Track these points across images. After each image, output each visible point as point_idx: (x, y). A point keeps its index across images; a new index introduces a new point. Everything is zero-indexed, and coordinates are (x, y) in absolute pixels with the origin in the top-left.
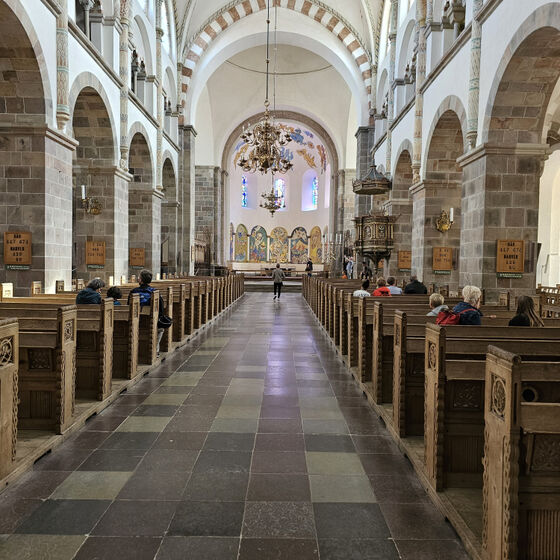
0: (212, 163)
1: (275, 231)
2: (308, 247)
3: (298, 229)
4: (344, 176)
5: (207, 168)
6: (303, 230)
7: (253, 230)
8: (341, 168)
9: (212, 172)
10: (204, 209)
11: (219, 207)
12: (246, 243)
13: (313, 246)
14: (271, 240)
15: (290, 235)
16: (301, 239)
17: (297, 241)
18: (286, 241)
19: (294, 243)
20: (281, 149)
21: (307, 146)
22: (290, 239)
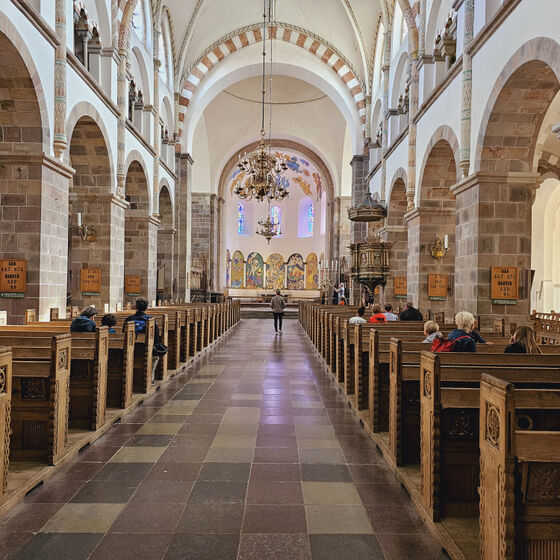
0: (208, 191)
1: (272, 257)
2: (305, 273)
3: (294, 255)
4: (339, 204)
5: (204, 195)
6: (300, 256)
7: (250, 256)
8: (336, 195)
9: (208, 199)
10: (200, 236)
11: (215, 234)
12: (242, 270)
13: (309, 272)
14: (268, 266)
15: (286, 261)
16: (297, 266)
17: (293, 267)
18: (282, 267)
19: (290, 269)
20: (278, 177)
21: (303, 174)
22: (286, 266)
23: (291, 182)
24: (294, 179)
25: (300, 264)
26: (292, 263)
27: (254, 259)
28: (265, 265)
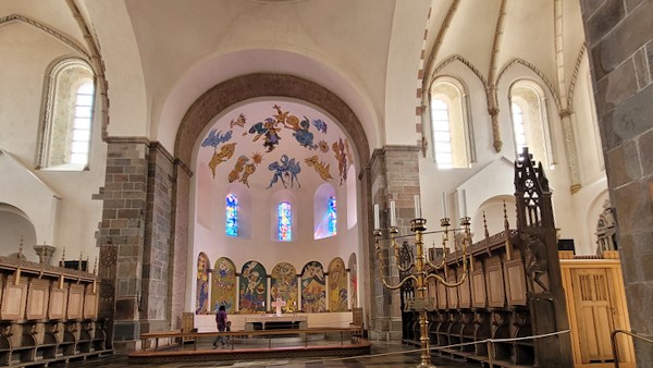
1: (279, 267)
2: (327, 288)
3: (310, 264)
6: (318, 264)
7: (245, 266)
9: (142, 149)
12: (233, 285)
13: (333, 286)
14: (273, 281)
15: (299, 272)
16: (316, 278)
17: (309, 280)
18: (294, 282)
19: (305, 284)
20: (284, 159)
21: (318, 149)
22: (299, 279)
23: (303, 165)
24: (307, 161)
25: (320, 275)
26: (307, 275)
27: (251, 271)
28: (269, 279)
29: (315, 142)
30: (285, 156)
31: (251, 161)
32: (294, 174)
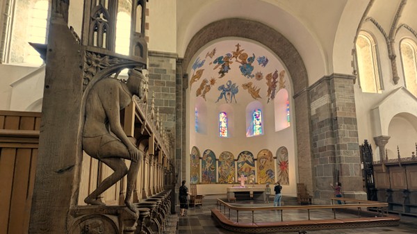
0: (173, 51)
1: (223, 154)
2: (256, 168)
3: (243, 153)
5: (167, 55)
6: (249, 153)
7: (205, 153)
9: (173, 62)
12: (199, 165)
13: (261, 168)
14: (220, 163)
15: (236, 158)
16: (247, 162)
17: (243, 163)
18: (233, 164)
19: (240, 165)
20: (228, 84)
21: (254, 78)
22: (236, 162)
23: (240, 89)
24: (243, 86)
25: (250, 160)
26: (241, 159)
27: (208, 156)
28: (217, 162)
29: (254, 73)
30: (230, 82)
31: (209, 83)
32: (233, 94)
